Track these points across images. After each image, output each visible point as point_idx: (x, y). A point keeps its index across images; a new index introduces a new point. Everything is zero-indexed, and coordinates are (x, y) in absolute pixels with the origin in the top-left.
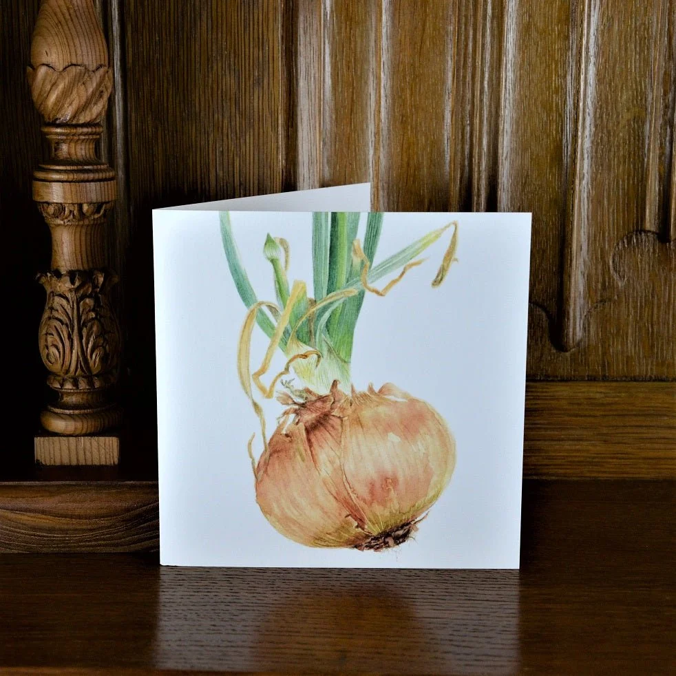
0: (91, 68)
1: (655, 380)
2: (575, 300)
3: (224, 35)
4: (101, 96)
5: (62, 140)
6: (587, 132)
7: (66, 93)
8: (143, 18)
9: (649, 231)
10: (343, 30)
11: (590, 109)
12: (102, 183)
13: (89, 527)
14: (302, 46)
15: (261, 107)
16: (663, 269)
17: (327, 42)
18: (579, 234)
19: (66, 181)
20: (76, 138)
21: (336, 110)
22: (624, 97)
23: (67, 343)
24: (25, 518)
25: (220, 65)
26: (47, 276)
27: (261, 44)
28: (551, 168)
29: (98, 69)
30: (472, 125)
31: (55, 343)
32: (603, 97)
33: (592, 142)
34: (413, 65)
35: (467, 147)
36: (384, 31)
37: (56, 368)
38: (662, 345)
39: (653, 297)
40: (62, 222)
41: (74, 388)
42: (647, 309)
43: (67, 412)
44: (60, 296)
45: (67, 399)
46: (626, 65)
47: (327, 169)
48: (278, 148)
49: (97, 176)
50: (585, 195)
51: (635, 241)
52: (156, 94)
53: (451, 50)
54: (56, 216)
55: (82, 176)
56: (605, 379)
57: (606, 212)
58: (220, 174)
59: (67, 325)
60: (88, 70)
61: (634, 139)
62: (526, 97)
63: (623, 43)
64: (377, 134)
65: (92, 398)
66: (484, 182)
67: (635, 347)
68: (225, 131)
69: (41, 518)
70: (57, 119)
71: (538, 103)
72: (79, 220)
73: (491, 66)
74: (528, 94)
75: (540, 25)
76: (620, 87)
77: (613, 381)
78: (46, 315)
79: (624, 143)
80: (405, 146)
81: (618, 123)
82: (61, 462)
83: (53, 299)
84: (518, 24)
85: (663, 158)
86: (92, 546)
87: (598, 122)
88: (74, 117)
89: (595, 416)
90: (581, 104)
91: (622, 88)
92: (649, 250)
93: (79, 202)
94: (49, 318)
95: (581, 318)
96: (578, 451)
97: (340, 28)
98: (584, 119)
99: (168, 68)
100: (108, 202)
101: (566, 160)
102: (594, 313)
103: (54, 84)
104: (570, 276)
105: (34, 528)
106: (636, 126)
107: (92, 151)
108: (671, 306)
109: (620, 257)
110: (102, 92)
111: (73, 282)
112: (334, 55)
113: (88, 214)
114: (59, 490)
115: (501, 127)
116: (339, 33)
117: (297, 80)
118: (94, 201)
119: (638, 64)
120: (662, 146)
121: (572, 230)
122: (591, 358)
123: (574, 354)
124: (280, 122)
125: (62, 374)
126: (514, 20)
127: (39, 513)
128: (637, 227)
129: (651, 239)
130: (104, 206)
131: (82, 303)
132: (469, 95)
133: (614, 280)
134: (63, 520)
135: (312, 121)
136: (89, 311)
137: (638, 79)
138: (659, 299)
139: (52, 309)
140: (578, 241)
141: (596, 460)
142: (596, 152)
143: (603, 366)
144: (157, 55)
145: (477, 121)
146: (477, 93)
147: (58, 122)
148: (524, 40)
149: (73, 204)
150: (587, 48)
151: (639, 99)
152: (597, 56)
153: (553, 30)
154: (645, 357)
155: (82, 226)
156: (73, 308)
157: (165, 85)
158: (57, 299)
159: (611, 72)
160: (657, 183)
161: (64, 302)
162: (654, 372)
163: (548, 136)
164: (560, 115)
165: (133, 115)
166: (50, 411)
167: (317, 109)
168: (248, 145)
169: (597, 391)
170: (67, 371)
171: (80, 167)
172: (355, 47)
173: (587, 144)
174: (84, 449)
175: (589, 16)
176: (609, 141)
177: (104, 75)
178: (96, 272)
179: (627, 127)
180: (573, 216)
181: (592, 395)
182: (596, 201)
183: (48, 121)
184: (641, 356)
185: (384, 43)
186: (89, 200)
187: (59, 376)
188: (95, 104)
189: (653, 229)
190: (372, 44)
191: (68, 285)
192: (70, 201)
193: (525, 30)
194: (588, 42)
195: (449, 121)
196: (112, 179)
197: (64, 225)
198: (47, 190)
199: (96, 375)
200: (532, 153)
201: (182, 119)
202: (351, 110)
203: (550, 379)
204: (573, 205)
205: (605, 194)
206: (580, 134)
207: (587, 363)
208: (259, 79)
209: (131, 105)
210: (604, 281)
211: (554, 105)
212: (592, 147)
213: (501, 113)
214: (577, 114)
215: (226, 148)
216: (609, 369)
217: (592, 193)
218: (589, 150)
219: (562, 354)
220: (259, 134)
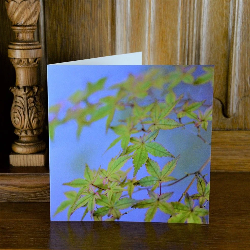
0: (32, 2)
2: (233, 97)
4: (36, 13)
5: (20, 32)
6: (239, 25)
7: (22, 13)
11: (240, 15)
12: (37, 50)
13: (33, 192)
15: (101, 17)
19: (22, 49)
20: (26, 31)
21: (132, 18)
23: (23, 116)
24: (7, 188)
26: (14, 88)
28: (223, 42)
29: (34, 2)
30: (189, 23)
31: (18, 116)
32: (246, 10)
33: (241, 30)
35: (187, 33)
37: (18, 126)
40: (20, 66)
41: (26, 134)
43: (23, 144)
44: (20, 97)
45: (22, 139)
47: (128, 43)
48: (108, 34)
49: (34, 47)
50: (238, 52)
52: (57, 12)
54: (18, 64)
55: (28, 47)
56: (245, 129)
57: (246, 59)
59: (23, 109)
60: (31, 3)
62: (213, 10)
64: (149, 27)
65: (33, 139)
66: (194, 47)
68: (86, 27)
69: (13, 188)
70: (18, 23)
71: (218, 13)
72: (27, 65)
77: (249, 130)
78: (14, 105)
80: (161, 32)
82: (21, 165)
83: (17, 98)
86: (34, 199)
87: (244, 21)
88: (25, 22)
89: (241, 145)
90: (236, 13)
93: (27, 58)
94: (15, 106)
95: (235, 104)
98: (237, 20)
99: (62, 1)
100: (39, 58)
101: (230, 37)
102: (241, 102)
103: (17, 9)
104: (231, 86)
105: (10, 192)
107: (32, 37)
110: (36, 12)
111: (25, 91)
113: (31, 63)
114: (20, 177)
115: (202, 24)
117: (116, 5)
118: (34, 57)
121: (232, 67)
122: (240, 121)
123: (232, 119)
125: (20, 129)
127: (12, 186)
130: (37, 60)
131: (28, 100)
132: (188, 10)
134: (23, 189)
136: (32, 103)
139: (16, 102)
141: (242, 163)
142: (243, 33)
143: (245, 125)
145: (191, 21)
146: (192, 9)
147: (18, 24)
149: (25, 59)
155: (29, 68)
156: (25, 102)
158: (18, 98)
161: (21, 99)
163: (222, 27)
164: (227, 18)
166: (16, 144)
167: (124, 17)
168: (95, 32)
169: (242, 135)
170: (23, 128)
171: (28, 43)
173: (239, 30)
174: (30, 160)
176: (248, 29)
177: (37, 5)
178: (34, 87)
180: (232, 61)
181: (240, 136)
182: (242, 55)
183: (14, 24)
186: (31, 57)
187: (19, 130)
188: (34, 17)
191: (23, 92)
192: (23, 58)
195: (180, 21)
196: (40, 48)
197: (21, 68)
198: (14, 53)
199: (35, 129)
200: (215, 35)
201: (68, 22)
202: (139, 18)
203: (222, 130)
204: (232, 56)
205: (246, 51)
206: (235, 26)
207: (238, 123)
208: (100, 5)
209: (47, 17)
210: (245, 88)
211: (225, 14)
212: (241, 31)
213: (202, 18)
214: (234, 18)
215: (86, 34)
216: (247, 125)
217: (241, 51)
218: (240, 33)
219: (227, 119)
220: (100, 28)
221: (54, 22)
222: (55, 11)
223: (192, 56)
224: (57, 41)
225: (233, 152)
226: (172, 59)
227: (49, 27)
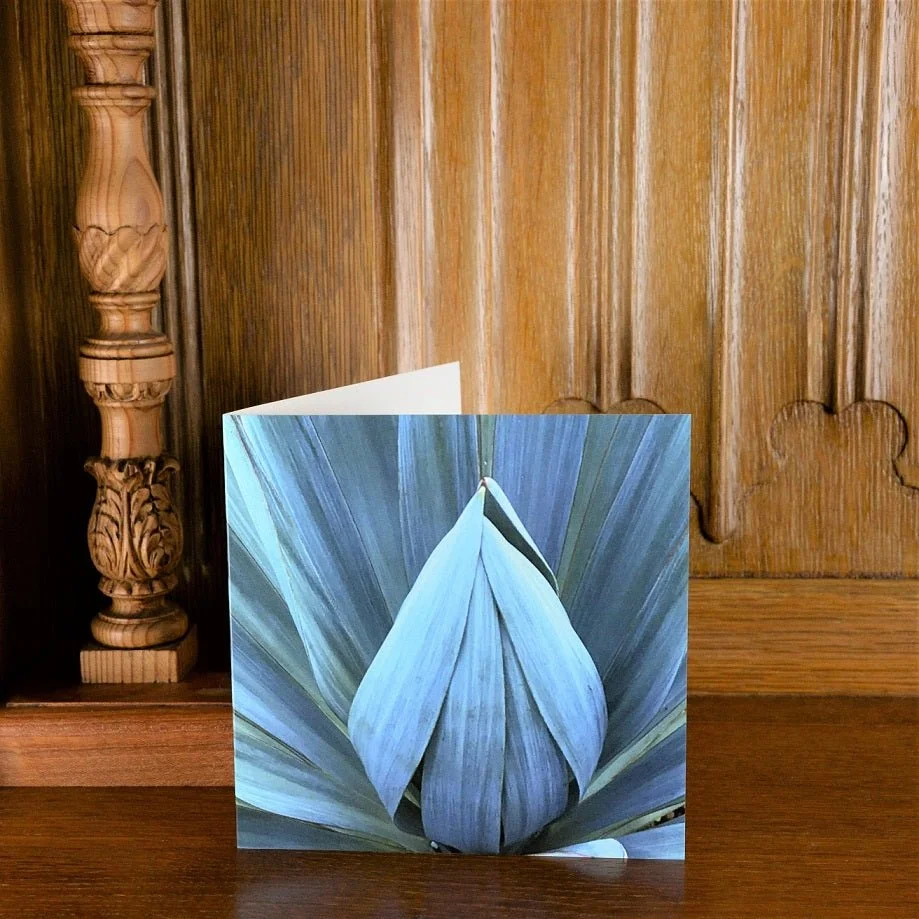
1: (824, 577)
2: (727, 483)
3: (308, 181)
6: (735, 286)
8: (215, 164)
9: (813, 401)
10: (447, 172)
11: (738, 259)
14: (399, 191)
15: (351, 263)
16: (831, 445)
17: (428, 186)
18: (728, 404)
21: (441, 263)
22: (779, 245)
25: (303, 215)
27: (351, 190)
28: (695, 329)
30: (599, 279)
32: (754, 245)
33: (742, 298)
34: (529, 211)
35: (594, 306)
36: (494, 172)
38: (832, 536)
39: (820, 478)
41: (128, 593)
42: (813, 493)
46: (780, 208)
47: (430, 331)
48: (372, 310)
50: (736, 359)
51: (796, 412)
52: (231, 249)
53: (572, 195)
56: (765, 576)
57: (760, 379)
58: (306, 339)
61: (792, 293)
62: (663, 245)
63: (775, 182)
64: (488, 290)
66: (615, 346)
67: (800, 537)
68: (311, 290)
71: (678, 253)
73: (621, 211)
74: (665, 242)
75: (677, 162)
76: (773, 234)
77: (774, 578)
79: (780, 298)
80: (522, 304)
81: (773, 275)
84: (651, 162)
85: (827, 316)
87: (749, 274)
89: (752, 620)
90: (728, 254)
91: (776, 233)
92: (813, 425)
95: (734, 504)
96: (733, 661)
97: (443, 170)
98: (731, 271)
99: (245, 220)
101: (712, 319)
102: (749, 498)
104: (719, 455)
106: (794, 279)
108: (842, 490)
109: (780, 432)
112: (436, 202)
115: (634, 282)
116: (443, 176)
117: (394, 229)
119: (793, 206)
120: (824, 301)
121: (721, 401)
122: (748, 551)
123: (727, 547)
124: (374, 279)
126: (647, 158)
128: (798, 396)
129: (816, 411)
132: (595, 245)
133: (772, 459)
135: (413, 278)
137: (794, 224)
138: (826, 481)
140: (728, 413)
141: (755, 672)
142: (748, 308)
143: (762, 561)
144: (232, 205)
145: (605, 276)
146: (605, 242)
148: (658, 182)
150: (733, 189)
151: (796, 246)
152: (745, 197)
153: (693, 168)
154: (811, 549)
157: (242, 239)
159: (762, 216)
160: (821, 345)
162: (824, 567)
163: (690, 291)
164: (704, 267)
165: (205, 274)
167: (418, 263)
168: (337, 305)
169: (755, 590)
172: (461, 191)
173: (737, 299)
175: (734, 152)
176: (762, 296)
179: (783, 280)
180: (721, 384)
181: (749, 595)
182: (749, 367)
184: (807, 547)
185: (495, 186)
189: (817, 399)
190: (481, 187)
193: (660, 169)
194: (733, 182)
195: (572, 275)
200: (671, 311)
201: (261, 277)
202: (459, 265)
203: (699, 576)
204: (721, 372)
205: (760, 357)
206: (727, 288)
207: (743, 557)
208: (349, 230)
209: (203, 262)
210: (761, 460)
211: (696, 255)
212: (742, 303)
213: (634, 265)
214: (723, 265)
215: (312, 310)
216: (770, 564)
217: (744, 357)
218: (739, 307)
219: (713, 546)
220: (350, 293)
221: (224, 277)
222: (226, 247)
223: (609, 370)
224: (231, 329)
225: (732, 640)
226: (554, 378)
227: (209, 293)
